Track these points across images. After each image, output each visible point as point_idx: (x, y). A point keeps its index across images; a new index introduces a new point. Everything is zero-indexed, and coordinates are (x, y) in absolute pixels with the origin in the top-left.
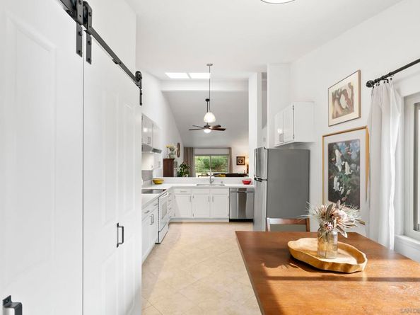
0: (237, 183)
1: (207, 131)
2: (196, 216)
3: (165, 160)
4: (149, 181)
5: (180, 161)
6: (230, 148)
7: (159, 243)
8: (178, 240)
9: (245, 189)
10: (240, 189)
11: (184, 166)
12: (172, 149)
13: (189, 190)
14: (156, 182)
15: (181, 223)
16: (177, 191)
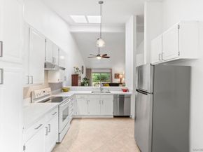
0: (117, 91)
1: (99, 58)
2: (91, 114)
3: (72, 76)
4: (60, 90)
5: (83, 76)
6: (111, 69)
7: (59, 143)
8: (76, 138)
9: (123, 95)
10: (120, 95)
11: (85, 79)
12: (77, 69)
13: (86, 96)
14: (64, 90)
15: (81, 118)
16: (78, 97)
